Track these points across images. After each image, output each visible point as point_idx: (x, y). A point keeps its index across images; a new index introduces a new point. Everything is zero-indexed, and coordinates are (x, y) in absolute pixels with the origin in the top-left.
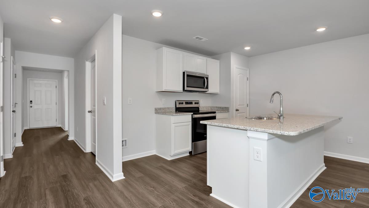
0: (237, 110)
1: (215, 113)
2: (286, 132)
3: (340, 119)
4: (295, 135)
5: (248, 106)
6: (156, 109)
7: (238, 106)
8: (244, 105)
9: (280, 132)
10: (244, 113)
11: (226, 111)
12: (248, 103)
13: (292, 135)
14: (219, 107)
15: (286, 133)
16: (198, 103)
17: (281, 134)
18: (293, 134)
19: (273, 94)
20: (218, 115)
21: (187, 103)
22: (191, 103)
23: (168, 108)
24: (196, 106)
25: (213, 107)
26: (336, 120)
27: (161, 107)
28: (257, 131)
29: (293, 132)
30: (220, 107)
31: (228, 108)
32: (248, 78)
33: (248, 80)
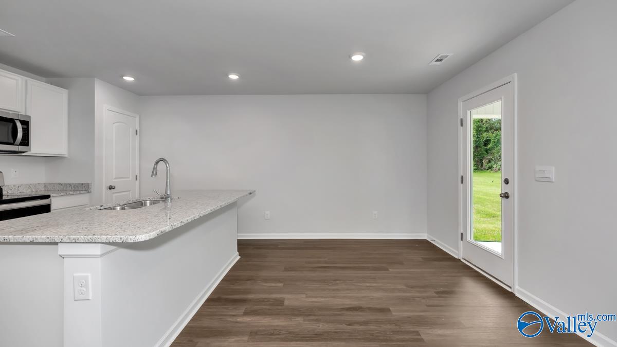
0: (111, 188)
1: (48, 197)
2: (131, 237)
3: (250, 194)
4: (147, 239)
5: (136, 179)
7: (115, 180)
8: (129, 178)
9: (121, 238)
10: (129, 191)
11: (84, 192)
12: (137, 173)
13: (141, 240)
14: (66, 185)
15: (131, 239)
17: (121, 242)
18: (142, 237)
19: (157, 163)
20: (56, 203)
26: (243, 196)
28: (75, 242)
29: (144, 235)
30: (70, 185)
31: (88, 185)
32: (136, 131)
33: (136, 134)
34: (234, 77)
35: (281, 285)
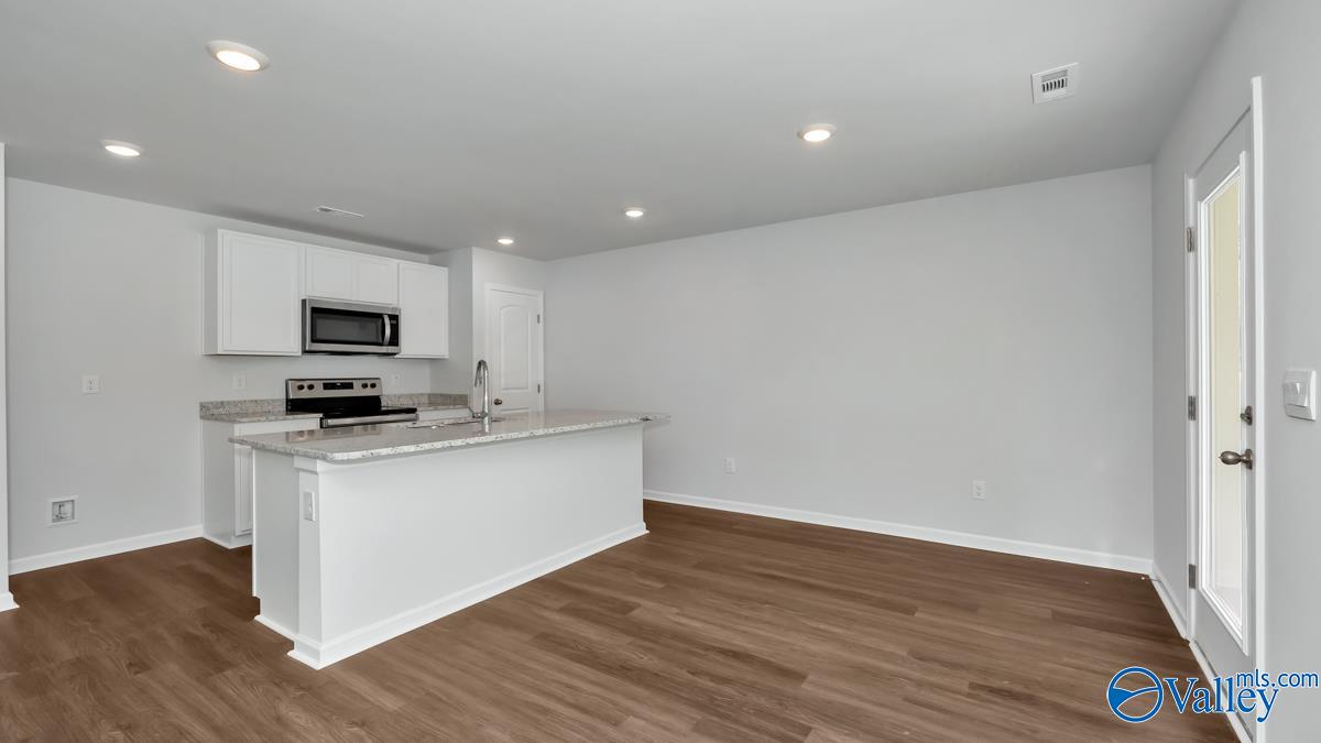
0: (497, 403)
1: (412, 411)
5: (539, 390)
6: (203, 406)
7: (503, 391)
8: (528, 387)
10: (527, 408)
12: (541, 382)
14: (425, 395)
16: (373, 386)
21: (329, 386)
22: (349, 386)
23: (256, 401)
24: (369, 392)
25: (433, 395)
27: (225, 400)
31: (466, 396)
32: (538, 317)
33: (539, 321)
34: (635, 214)
35: (659, 585)
